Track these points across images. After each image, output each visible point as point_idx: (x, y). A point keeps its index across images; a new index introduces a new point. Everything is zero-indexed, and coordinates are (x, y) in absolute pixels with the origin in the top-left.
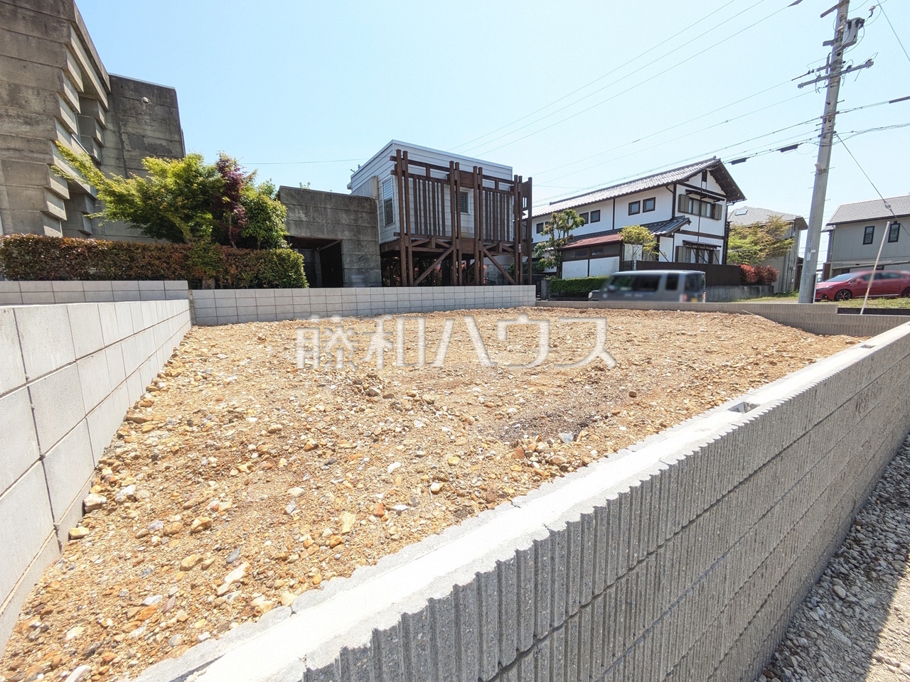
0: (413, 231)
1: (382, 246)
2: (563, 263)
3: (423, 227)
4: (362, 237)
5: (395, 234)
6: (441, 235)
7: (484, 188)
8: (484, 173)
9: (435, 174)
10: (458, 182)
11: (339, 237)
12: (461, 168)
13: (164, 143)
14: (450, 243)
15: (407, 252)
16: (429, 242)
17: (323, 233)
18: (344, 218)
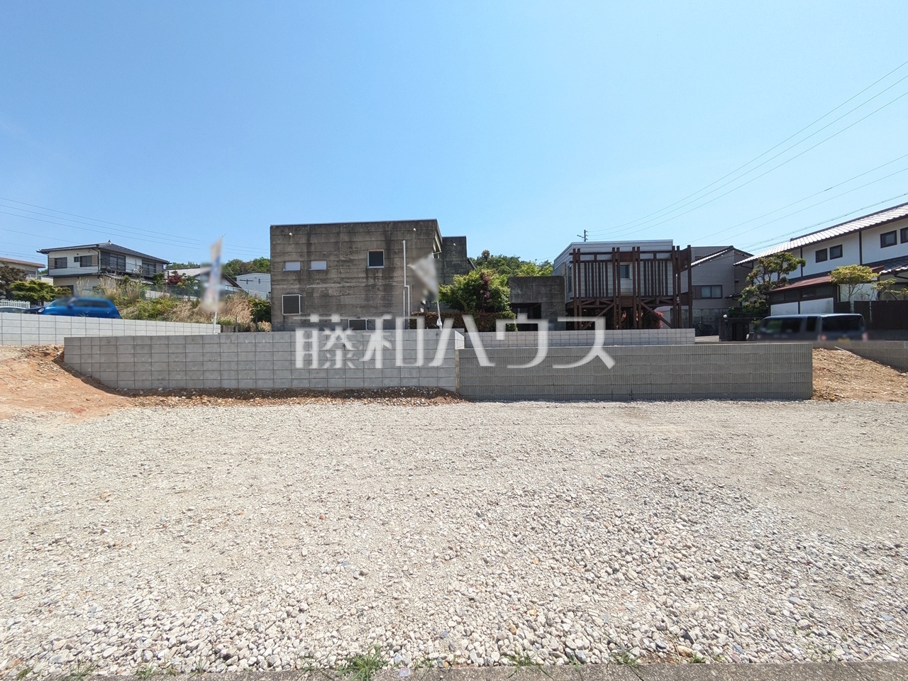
0: (583, 295)
1: (567, 304)
2: (772, 306)
3: (591, 292)
4: (553, 300)
5: (571, 298)
6: (605, 295)
7: (642, 260)
8: (641, 249)
9: (600, 258)
10: (619, 260)
11: (540, 301)
12: (621, 250)
13: (459, 262)
14: (612, 301)
15: (578, 309)
16: (596, 301)
17: (530, 300)
18: (543, 290)
